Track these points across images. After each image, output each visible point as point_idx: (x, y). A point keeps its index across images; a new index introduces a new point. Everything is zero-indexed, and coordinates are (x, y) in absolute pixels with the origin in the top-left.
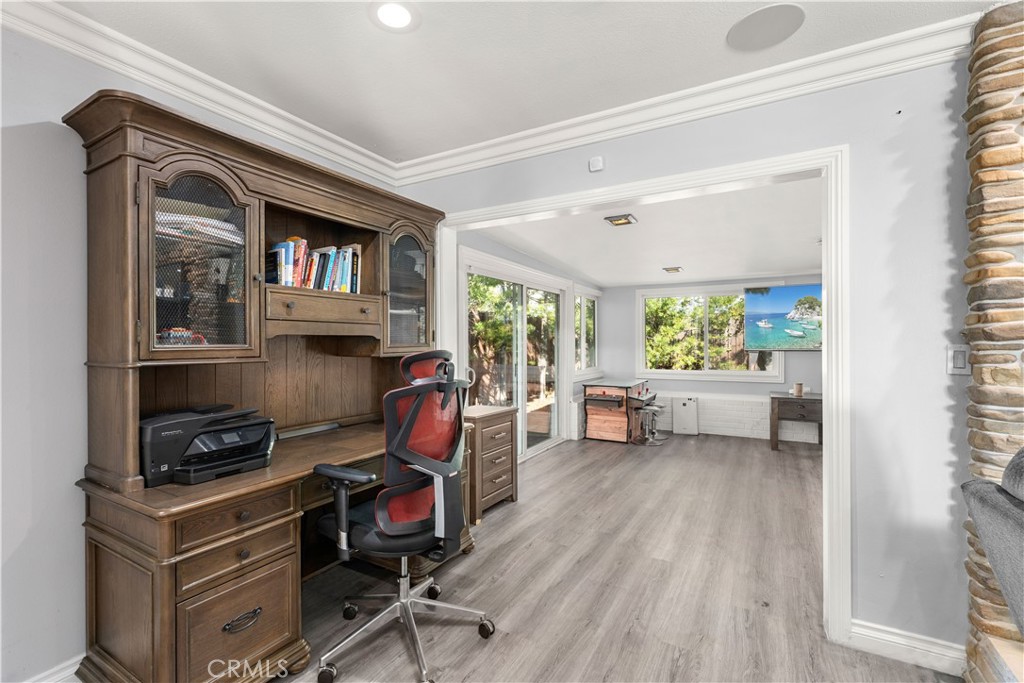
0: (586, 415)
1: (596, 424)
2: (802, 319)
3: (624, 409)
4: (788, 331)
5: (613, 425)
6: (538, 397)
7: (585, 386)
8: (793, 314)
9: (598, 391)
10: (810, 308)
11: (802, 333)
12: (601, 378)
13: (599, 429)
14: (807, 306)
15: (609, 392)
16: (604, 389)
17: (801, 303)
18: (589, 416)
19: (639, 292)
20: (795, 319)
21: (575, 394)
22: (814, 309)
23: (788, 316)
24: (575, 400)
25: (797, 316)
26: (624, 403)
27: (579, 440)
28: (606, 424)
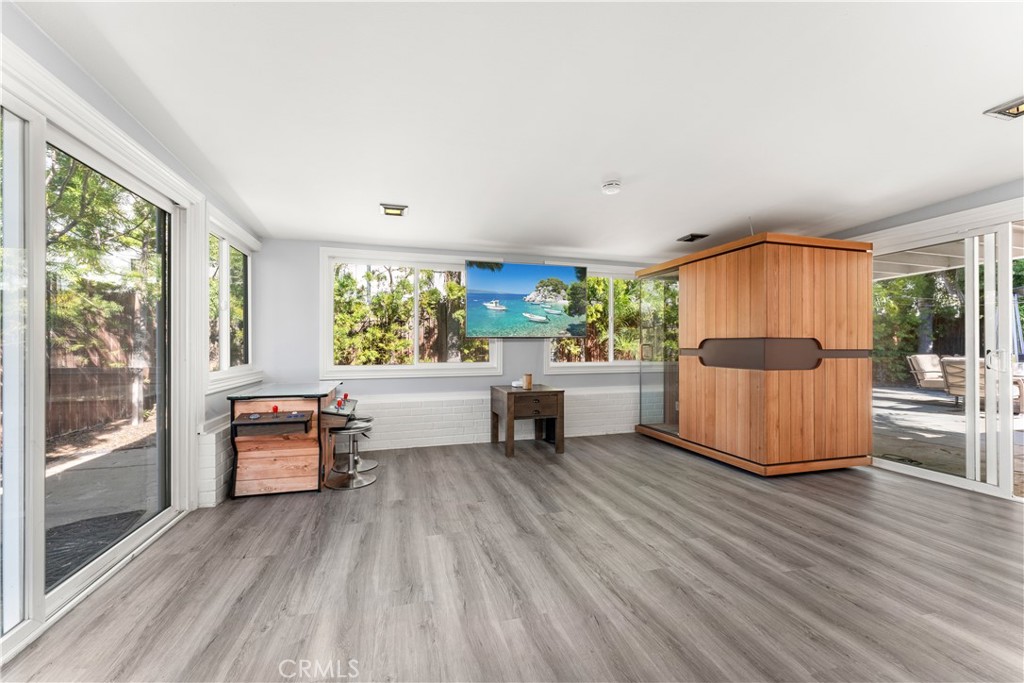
0: (235, 452)
1: (258, 467)
2: (545, 302)
3: (313, 433)
4: (527, 315)
5: (291, 464)
6: (128, 423)
7: (233, 401)
8: (532, 296)
9: (264, 407)
10: (554, 290)
11: (544, 318)
12: (259, 383)
13: (264, 475)
14: (551, 288)
15: (284, 406)
16: (273, 403)
17: (543, 285)
18: (240, 455)
19: (325, 252)
20: (536, 302)
21: (208, 416)
22: (559, 293)
23: (528, 298)
24: (208, 429)
25: (538, 299)
26: (314, 423)
27: (219, 506)
28: (278, 465)
